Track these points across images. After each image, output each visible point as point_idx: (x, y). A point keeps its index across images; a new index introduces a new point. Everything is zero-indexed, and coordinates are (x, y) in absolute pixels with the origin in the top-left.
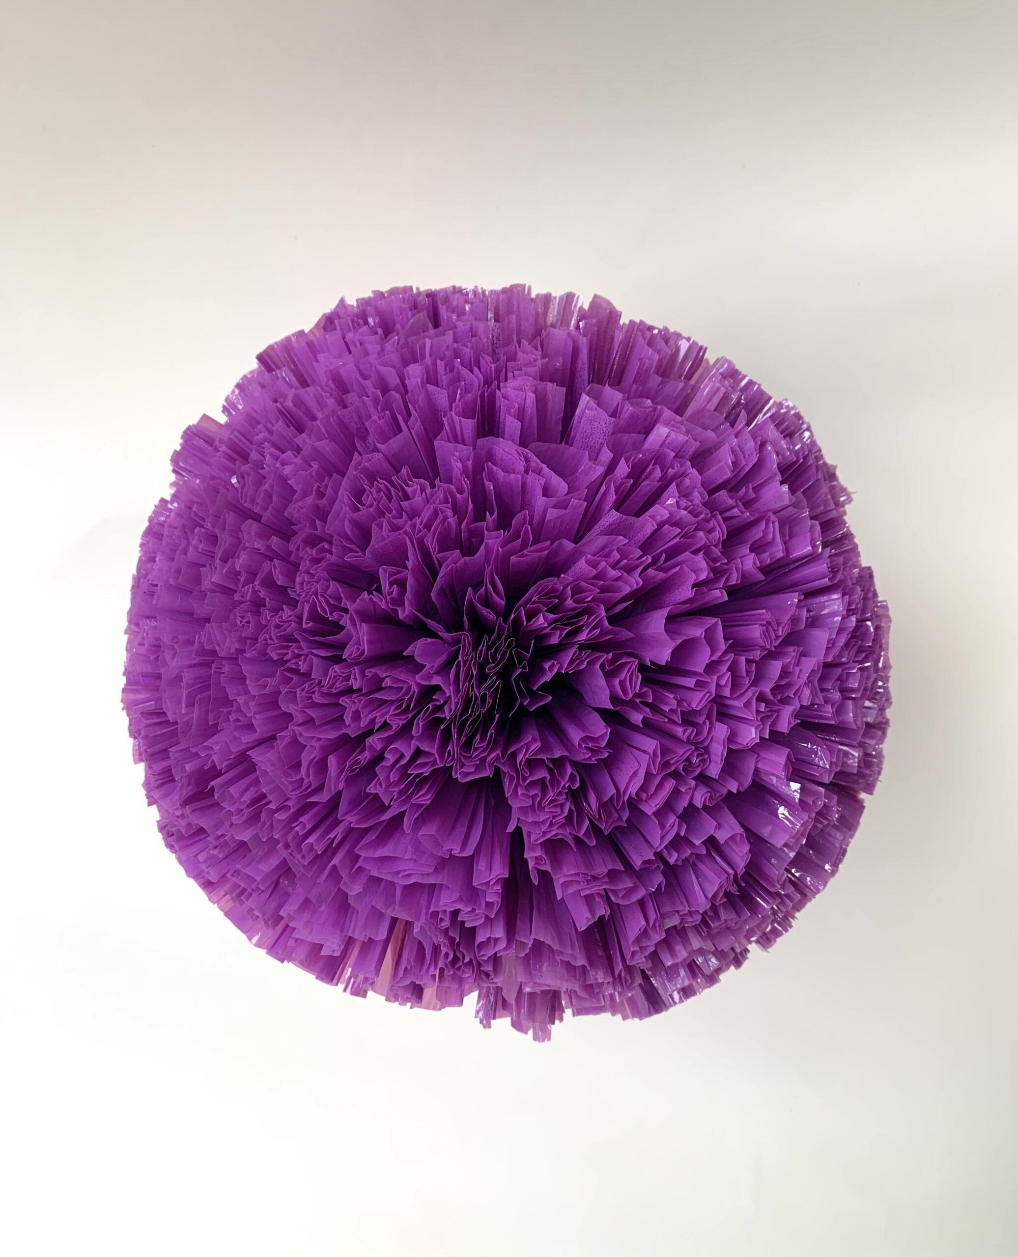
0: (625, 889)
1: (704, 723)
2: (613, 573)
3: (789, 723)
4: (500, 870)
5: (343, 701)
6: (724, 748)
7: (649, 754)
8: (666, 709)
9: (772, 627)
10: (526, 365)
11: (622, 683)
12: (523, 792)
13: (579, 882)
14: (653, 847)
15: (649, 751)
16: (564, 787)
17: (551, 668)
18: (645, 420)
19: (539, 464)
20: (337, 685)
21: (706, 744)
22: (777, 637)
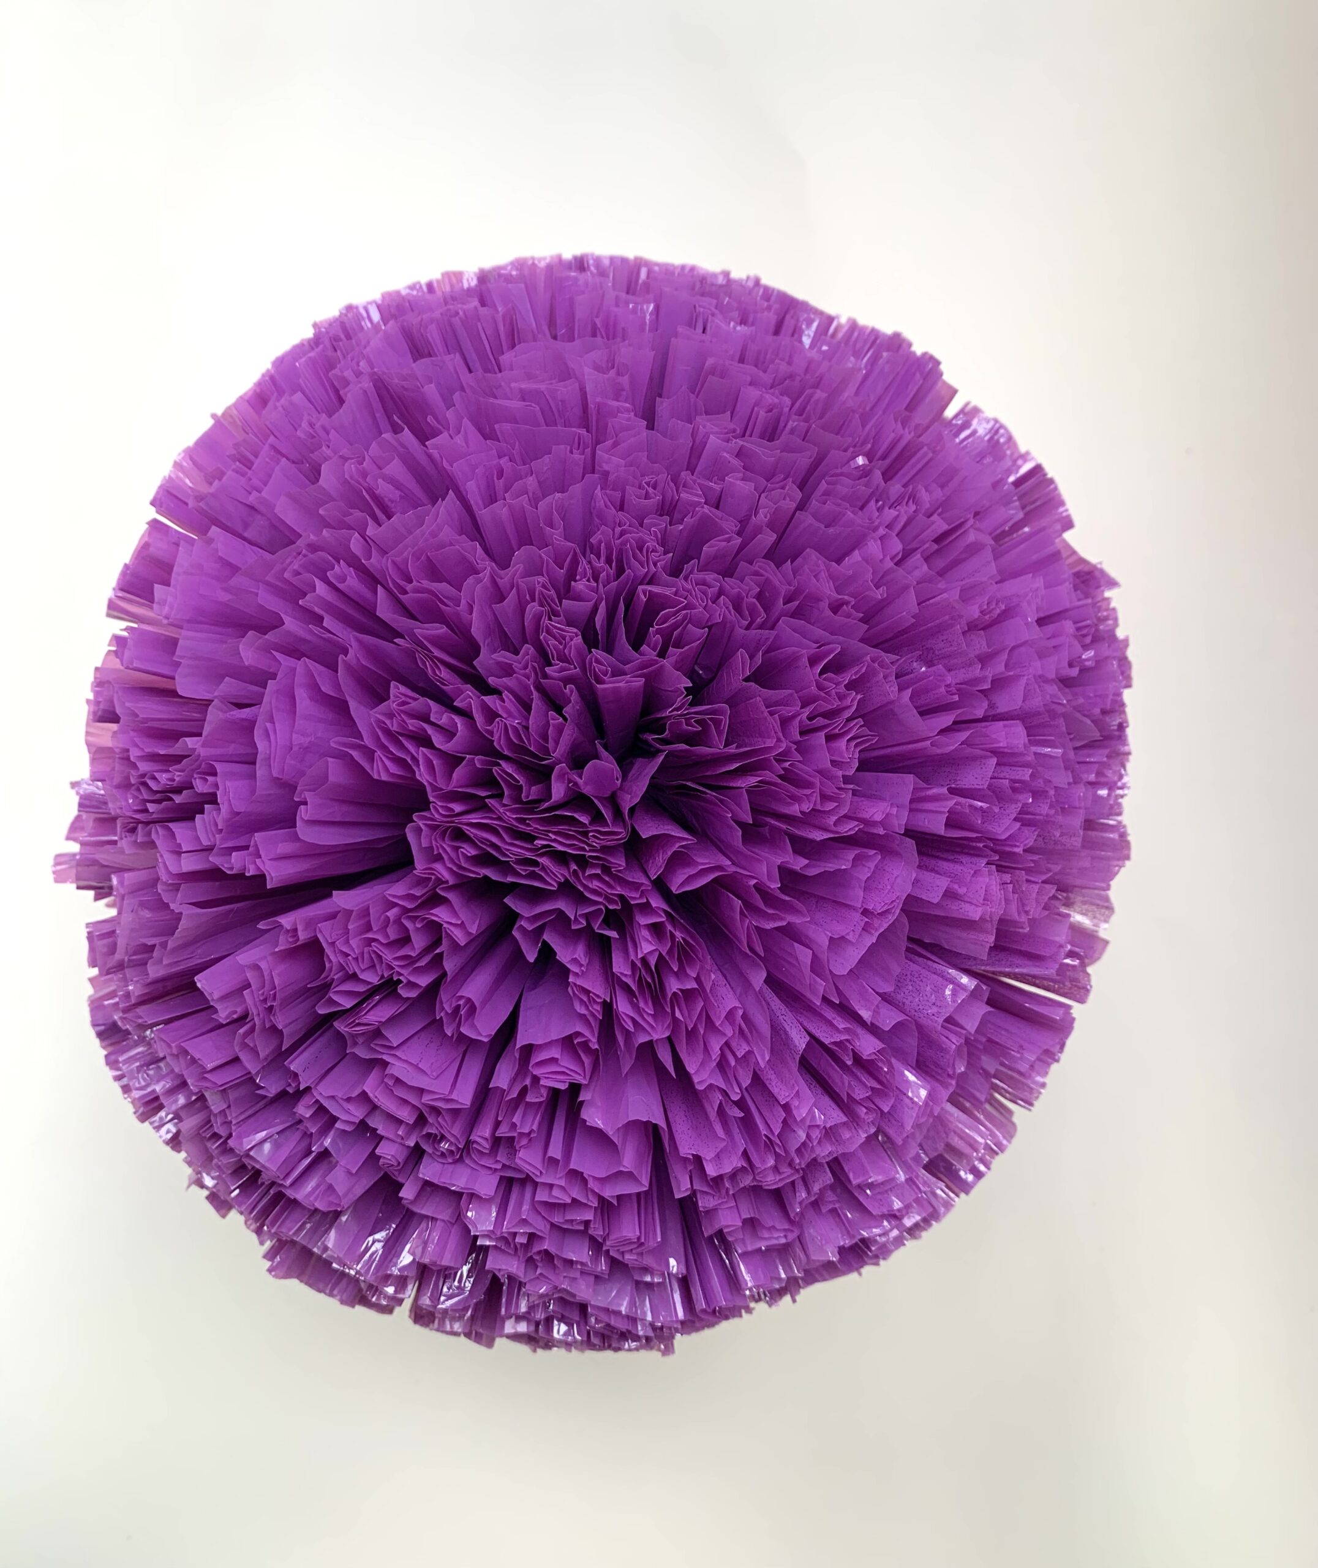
0: (256, 1046)
1: (497, 1162)
2: (716, 1045)
3: (500, 1270)
4: (277, 874)
5: (528, 649)
6: (462, 1188)
7: (451, 1092)
8: (516, 1119)
9: (635, 1248)
10: (1020, 899)
11: (553, 1060)
12: (392, 919)
13: (264, 987)
14: (317, 1084)
15: (455, 1092)
16: (400, 974)
17: (575, 961)
18: (937, 1065)
19: (876, 930)
20: (552, 642)
21: (467, 1161)
22: (623, 1253)
